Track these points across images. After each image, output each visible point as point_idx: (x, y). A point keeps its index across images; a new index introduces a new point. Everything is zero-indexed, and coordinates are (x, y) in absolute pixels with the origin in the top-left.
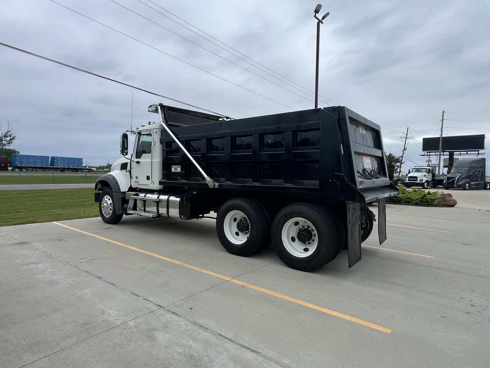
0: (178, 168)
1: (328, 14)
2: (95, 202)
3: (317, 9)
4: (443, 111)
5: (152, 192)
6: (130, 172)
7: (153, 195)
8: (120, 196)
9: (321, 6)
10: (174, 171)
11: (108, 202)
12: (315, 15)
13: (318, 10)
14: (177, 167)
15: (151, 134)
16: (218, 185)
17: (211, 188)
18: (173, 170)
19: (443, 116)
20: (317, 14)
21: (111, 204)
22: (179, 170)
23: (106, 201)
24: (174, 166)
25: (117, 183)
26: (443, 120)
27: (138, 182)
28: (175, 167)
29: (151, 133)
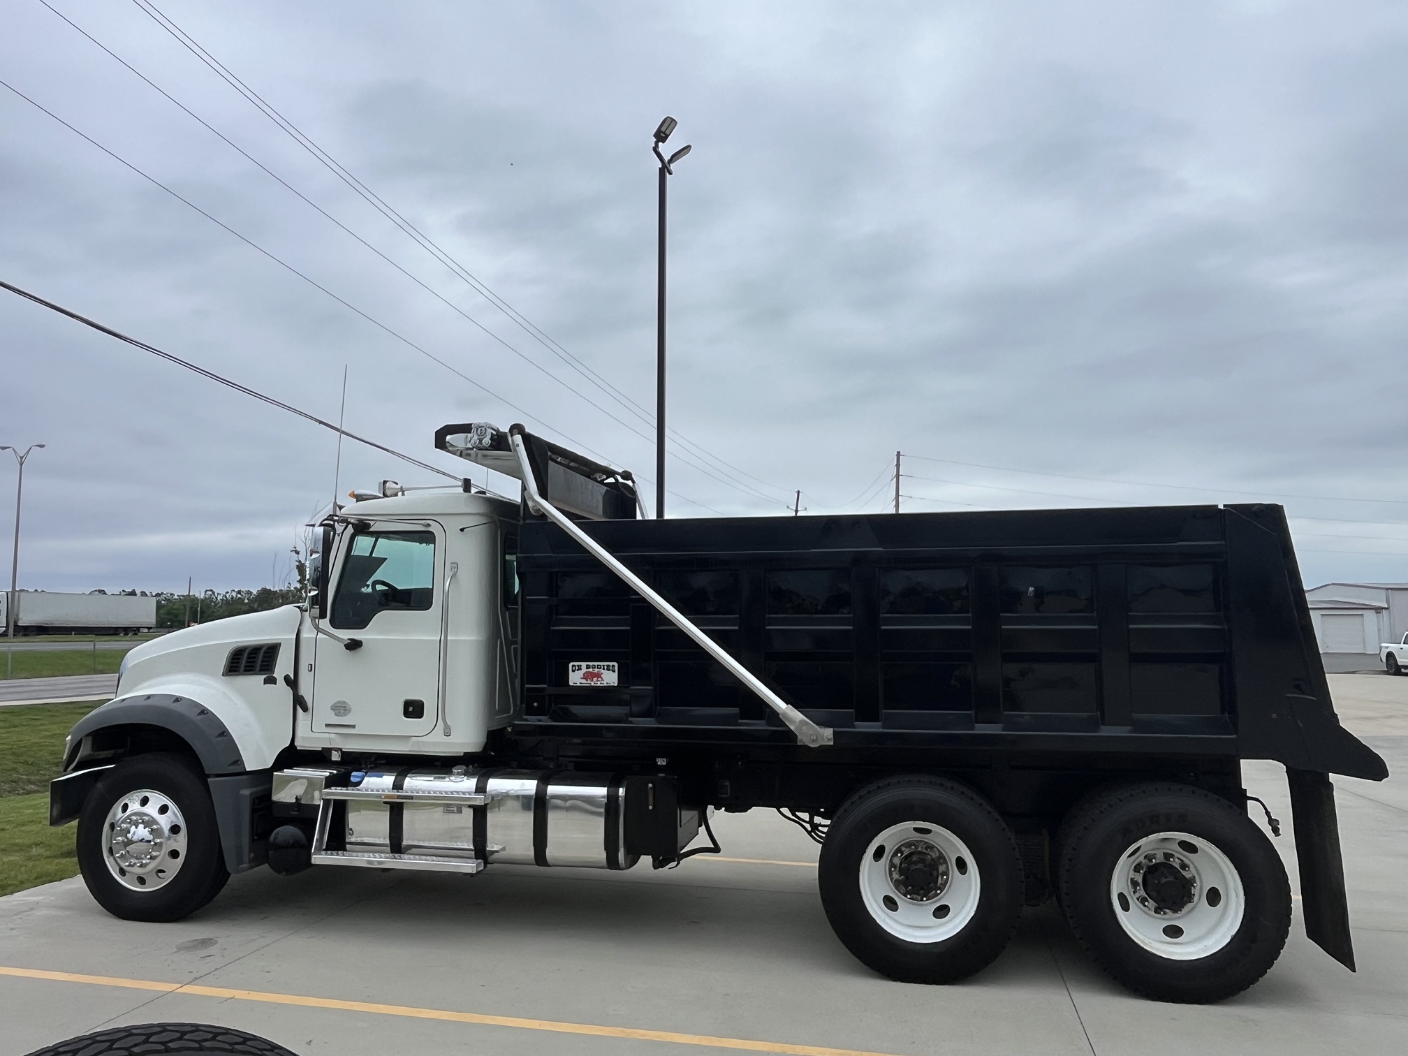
0: (602, 671)
1: (687, 148)
2: (51, 825)
3: (663, 129)
4: (899, 453)
5: (439, 765)
6: (292, 683)
7: (444, 778)
8: (246, 792)
9: (673, 123)
10: (584, 681)
11: (157, 823)
12: (654, 145)
13: (664, 133)
14: (599, 667)
15: (431, 533)
16: (832, 736)
17: (812, 746)
18: (576, 678)
19: (898, 465)
20: (660, 144)
21: (175, 829)
22: (610, 678)
23: (146, 818)
24: (584, 664)
25: (224, 733)
26: (898, 476)
27: (354, 727)
28: (588, 667)
29: (430, 529)
